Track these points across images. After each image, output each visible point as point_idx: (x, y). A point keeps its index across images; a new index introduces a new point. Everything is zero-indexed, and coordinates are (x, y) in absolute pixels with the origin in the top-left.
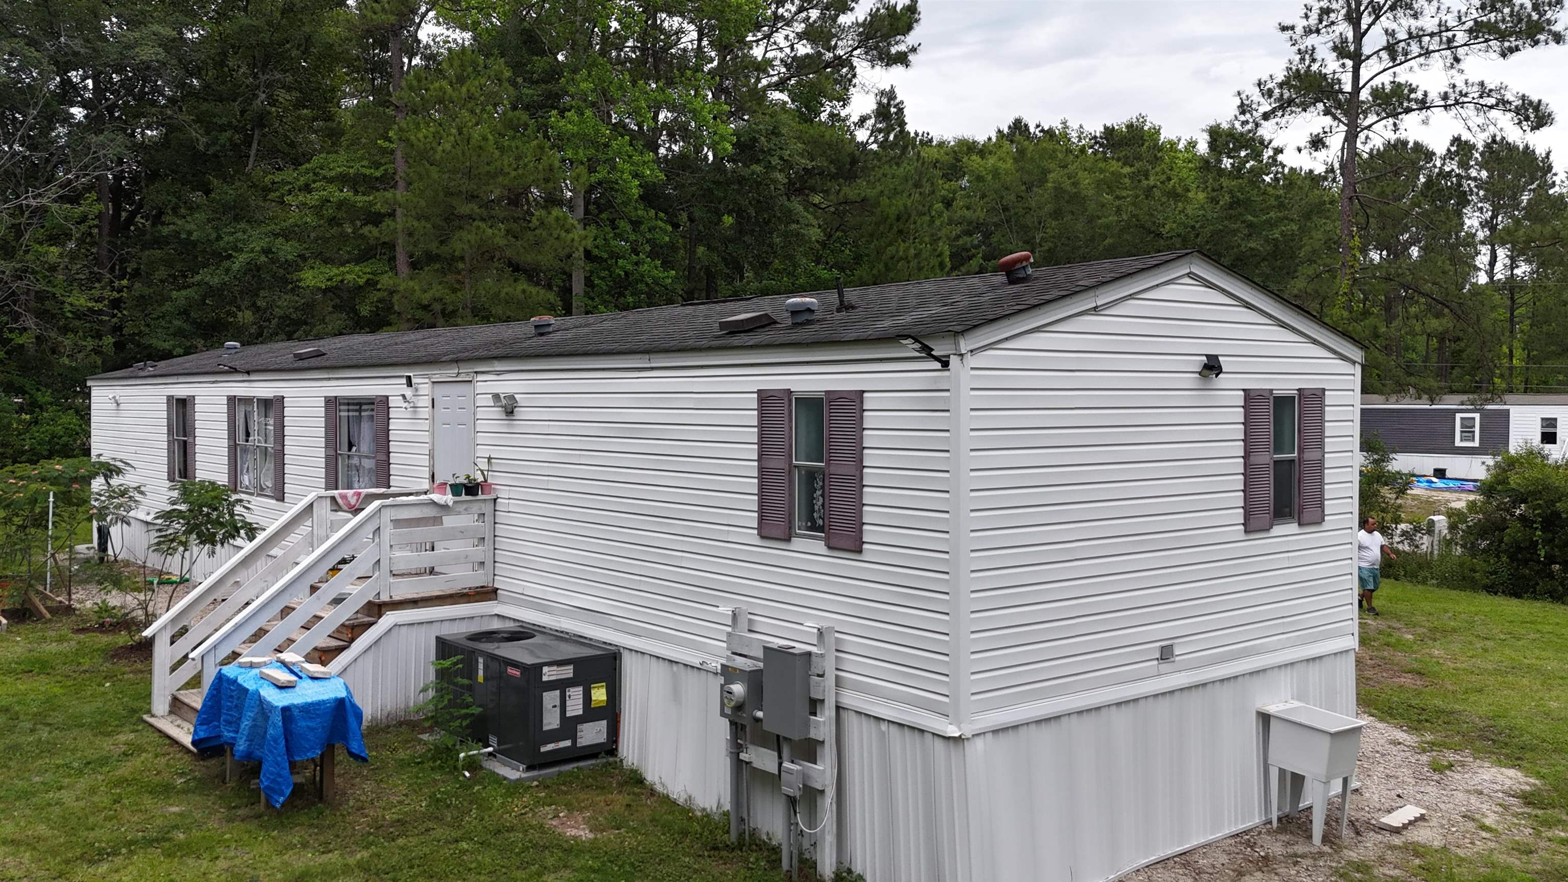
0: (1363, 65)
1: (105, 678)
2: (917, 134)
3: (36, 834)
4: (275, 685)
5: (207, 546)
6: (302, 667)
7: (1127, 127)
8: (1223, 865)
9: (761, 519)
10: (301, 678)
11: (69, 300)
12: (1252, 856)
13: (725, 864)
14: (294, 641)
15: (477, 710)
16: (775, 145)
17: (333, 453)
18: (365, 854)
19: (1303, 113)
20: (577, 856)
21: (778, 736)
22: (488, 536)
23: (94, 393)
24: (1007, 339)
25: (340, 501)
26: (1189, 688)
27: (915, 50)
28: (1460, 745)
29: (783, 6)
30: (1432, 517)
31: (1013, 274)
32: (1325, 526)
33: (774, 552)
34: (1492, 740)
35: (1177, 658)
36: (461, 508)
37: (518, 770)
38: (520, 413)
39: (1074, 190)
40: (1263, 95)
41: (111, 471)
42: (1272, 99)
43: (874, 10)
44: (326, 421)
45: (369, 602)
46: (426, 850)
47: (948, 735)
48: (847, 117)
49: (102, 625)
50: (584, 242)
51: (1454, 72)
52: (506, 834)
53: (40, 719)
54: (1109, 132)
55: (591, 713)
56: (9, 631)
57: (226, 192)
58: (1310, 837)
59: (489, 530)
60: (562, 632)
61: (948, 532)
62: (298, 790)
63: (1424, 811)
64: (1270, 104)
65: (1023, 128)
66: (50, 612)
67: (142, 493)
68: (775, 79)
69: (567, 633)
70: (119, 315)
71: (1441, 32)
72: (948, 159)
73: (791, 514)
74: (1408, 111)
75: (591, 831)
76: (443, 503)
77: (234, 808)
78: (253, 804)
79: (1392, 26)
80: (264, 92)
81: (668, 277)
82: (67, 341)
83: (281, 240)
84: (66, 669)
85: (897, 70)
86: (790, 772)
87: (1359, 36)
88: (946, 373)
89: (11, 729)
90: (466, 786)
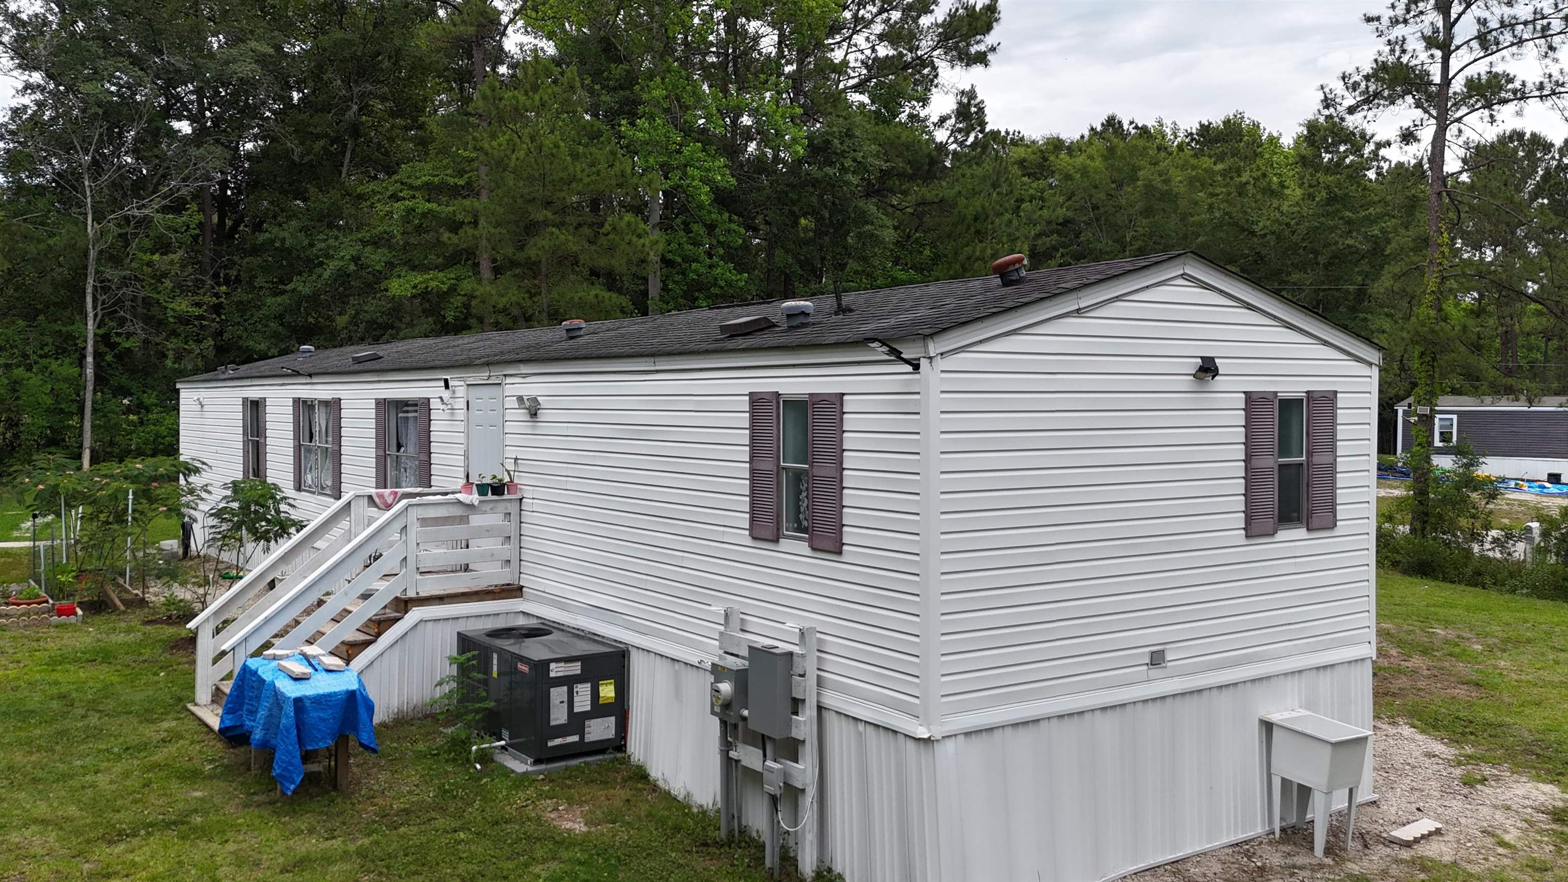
0: (1453, 55)
1: (161, 668)
2: (1007, 133)
3: (65, 815)
4: (291, 677)
5: (262, 542)
6: (320, 660)
7: (1224, 123)
8: (1215, 874)
9: (752, 520)
10: (316, 670)
11: (171, 306)
12: (1247, 866)
13: (711, 860)
14: (323, 634)
15: (491, 704)
16: (848, 146)
17: (382, 453)
18: (366, 841)
19: (1392, 107)
20: (567, 849)
21: (763, 736)
22: (514, 534)
23: (183, 394)
24: (981, 342)
25: (377, 500)
26: (1183, 694)
27: (995, 49)
28: (1500, 759)
29: (864, 8)
30: (1529, 524)
31: (1007, 275)
32: (1337, 532)
33: (764, 553)
34: (1537, 754)
35: (1169, 664)
36: (487, 507)
37: (527, 764)
38: (543, 415)
39: (1165, 188)
40: (1347, 88)
41: (189, 470)
42: (1357, 93)
43: (953, 10)
44: (376, 422)
45: (397, 598)
46: (424, 839)
47: (918, 737)
48: (926, 119)
49: (170, 617)
50: (655, 247)
51: (1547, 61)
52: (504, 826)
53: (93, 706)
54: (1205, 129)
55: (599, 709)
56: (84, 622)
57: (322, 200)
58: (1312, 849)
59: (515, 530)
60: (578, 629)
61: (918, 534)
62: (311, 779)
63: (1440, 826)
64: (1355, 98)
65: (1117, 126)
66: (124, 605)
67: (209, 492)
68: (856, 80)
69: (583, 631)
70: (218, 319)
71: (1535, 20)
72: (1036, 158)
73: (779, 516)
74: (1505, 101)
75: (586, 824)
76: (468, 502)
77: (253, 794)
78: (270, 791)
79: (1485, 14)
80: (356, 103)
81: (740, 280)
82: (172, 344)
83: (369, 248)
84: (129, 659)
85: (977, 69)
86: (771, 770)
87: (1450, 26)
88: (917, 376)
89: (64, 715)
90: (476, 778)
